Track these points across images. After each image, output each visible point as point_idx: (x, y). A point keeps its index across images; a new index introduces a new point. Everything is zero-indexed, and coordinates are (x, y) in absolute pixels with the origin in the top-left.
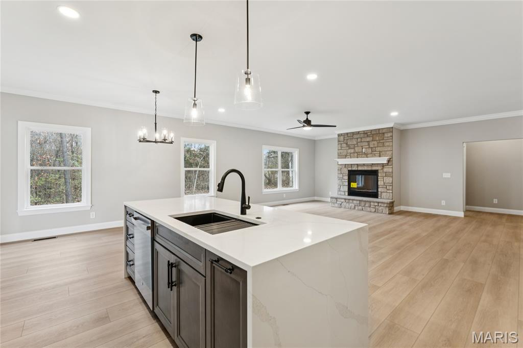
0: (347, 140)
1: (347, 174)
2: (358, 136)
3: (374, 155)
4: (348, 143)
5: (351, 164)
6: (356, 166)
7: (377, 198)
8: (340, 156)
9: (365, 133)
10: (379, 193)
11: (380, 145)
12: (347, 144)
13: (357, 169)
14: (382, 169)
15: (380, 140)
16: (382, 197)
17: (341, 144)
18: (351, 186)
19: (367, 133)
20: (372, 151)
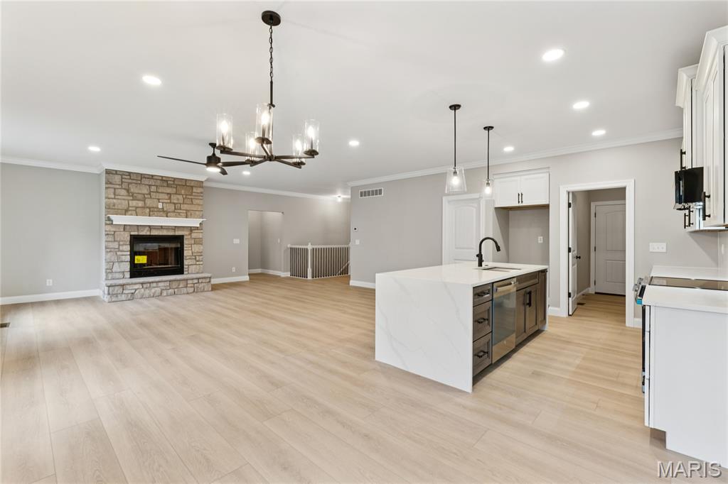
0: (129, 183)
1: (128, 243)
2: (152, 182)
3: (179, 215)
4: (132, 190)
5: (138, 226)
6: (147, 228)
7: (183, 274)
8: (111, 209)
9: (165, 181)
10: (185, 267)
11: (189, 201)
12: (128, 191)
13: (148, 233)
14: (190, 234)
15: (186, 195)
16: (190, 272)
17: (115, 189)
18: (136, 262)
19: (167, 181)
20: (175, 209)
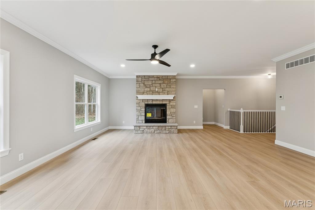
0: (144, 81)
1: (144, 107)
2: (153, 79)
3: (164, 94)
4: (145, 84)
5: (148, 99)
6: (151, 101)
7: (166, 123)
8: (138, 92)
9: (158, 77)
10: (167, 119)
11: (168, 86)
12: (144, 84)
13: (152, 103)
14: (169, 103)
15: (168, 83)
16: (169, 122)
17: (139, 83)
18: (147, 116)
19: (159, 78)
20: (163, 91)
